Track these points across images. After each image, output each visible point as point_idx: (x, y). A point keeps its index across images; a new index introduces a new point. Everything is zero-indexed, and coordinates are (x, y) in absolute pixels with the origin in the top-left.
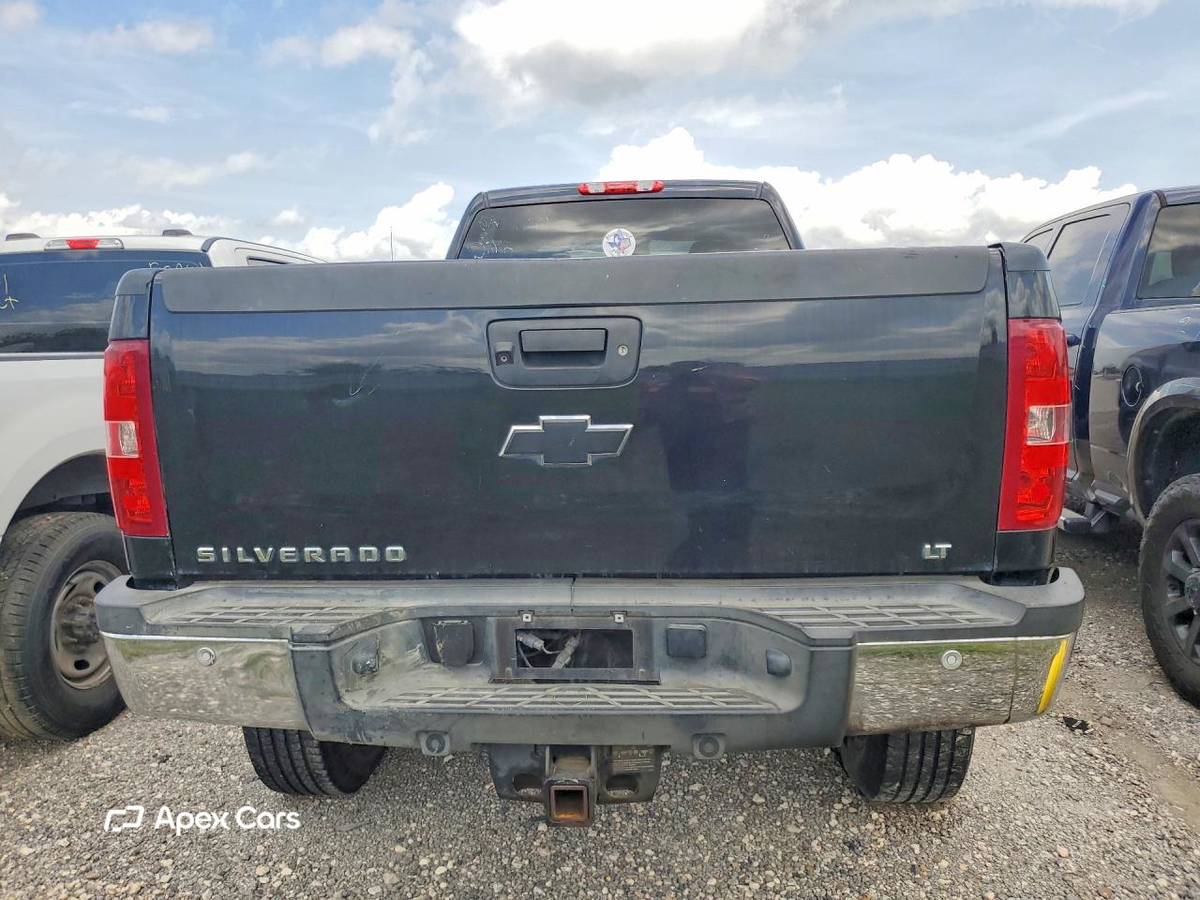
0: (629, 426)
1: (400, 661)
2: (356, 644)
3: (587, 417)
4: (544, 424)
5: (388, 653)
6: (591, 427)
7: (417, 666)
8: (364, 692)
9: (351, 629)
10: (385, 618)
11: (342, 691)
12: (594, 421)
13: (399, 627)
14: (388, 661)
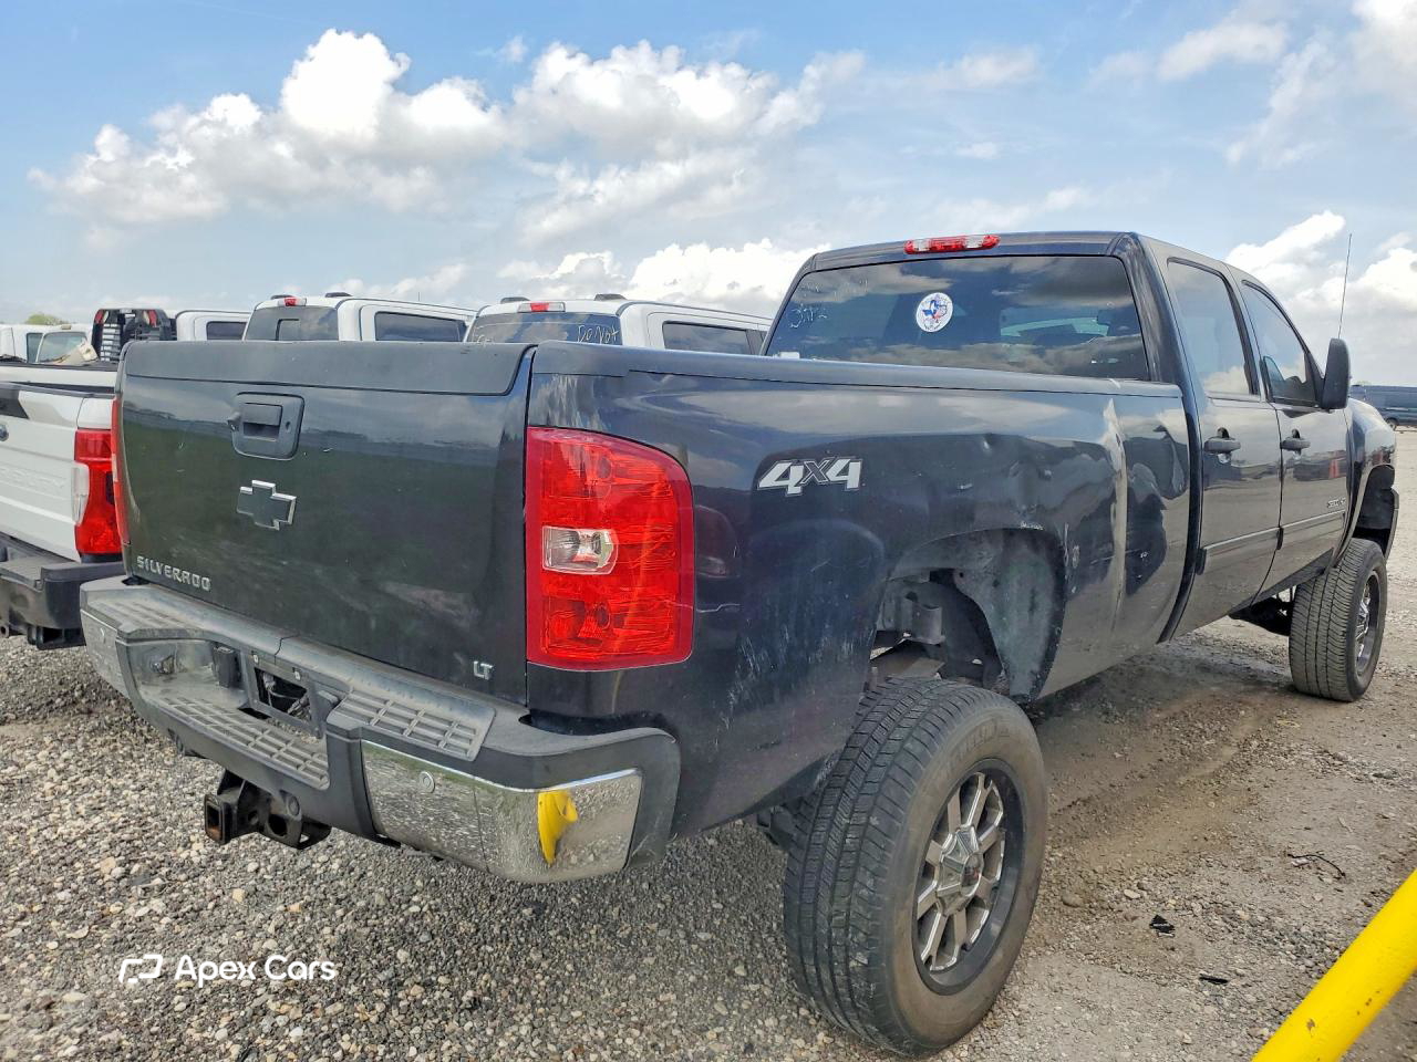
0: (292, 498)
1: (196, 672)
2: (154, 648)
3: (272, 485)
4: (255, 489)
5: (186, 663)
6: (275, 495)
7: (210, 681)
8: (159, 690)
9: (149, 635)
10: (182, 634)
11: (139, 682)
12: (278, 491)
13: (195, 645)
14: (185, 670)
